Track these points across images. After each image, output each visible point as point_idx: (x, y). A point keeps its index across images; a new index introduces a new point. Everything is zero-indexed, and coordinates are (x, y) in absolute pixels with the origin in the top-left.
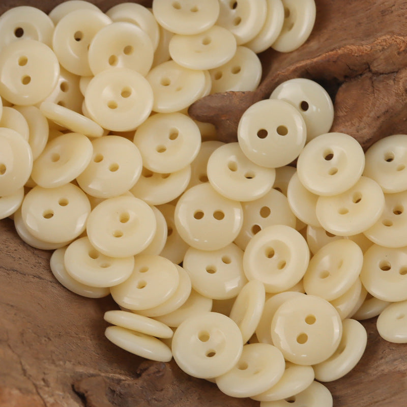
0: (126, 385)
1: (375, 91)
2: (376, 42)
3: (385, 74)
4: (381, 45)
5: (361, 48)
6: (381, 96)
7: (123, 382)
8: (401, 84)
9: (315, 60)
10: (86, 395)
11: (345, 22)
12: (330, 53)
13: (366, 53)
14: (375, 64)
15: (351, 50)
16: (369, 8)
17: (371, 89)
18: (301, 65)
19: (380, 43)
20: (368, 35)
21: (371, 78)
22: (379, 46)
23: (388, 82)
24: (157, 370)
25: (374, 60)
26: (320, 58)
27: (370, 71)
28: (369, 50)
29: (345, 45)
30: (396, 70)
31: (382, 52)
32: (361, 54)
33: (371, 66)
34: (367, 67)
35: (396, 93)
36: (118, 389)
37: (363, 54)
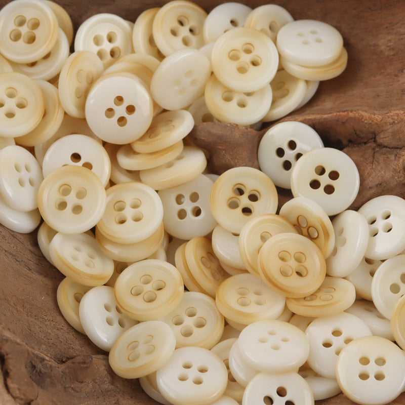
0: (48, 366)
1: (374, 162)
2: (388, 114)
3: (389, 148)
4: (392, 119)
5: (373, 116)
6: (379, 168)
7: (46, 362)
8: (401, 160)
9: (325, 116)
10: (6, 357)
11: (364, 91)
12: (341, 113)
13: (376, 123)
14: (382, 136)
15: (362, 115)
16: (391, 84)
17: (371, 159)
18: (310, 117)
19: (392, 116)
20: (383, 107)
21: (374, 149)
22: (390, 119)
23: (389, 156)
24: (82, 361)
25: (382, 131)
26: (330, 115)
27: (375, 141)
28: (379, 120)
29: (358, 110)
30: (400, 147)
31: (391, 126)
32: (370, 122)
33: (377, 136)
34: (374, 137)
35: (394, 168)
36: (39, 366)
37: (373, 123)
